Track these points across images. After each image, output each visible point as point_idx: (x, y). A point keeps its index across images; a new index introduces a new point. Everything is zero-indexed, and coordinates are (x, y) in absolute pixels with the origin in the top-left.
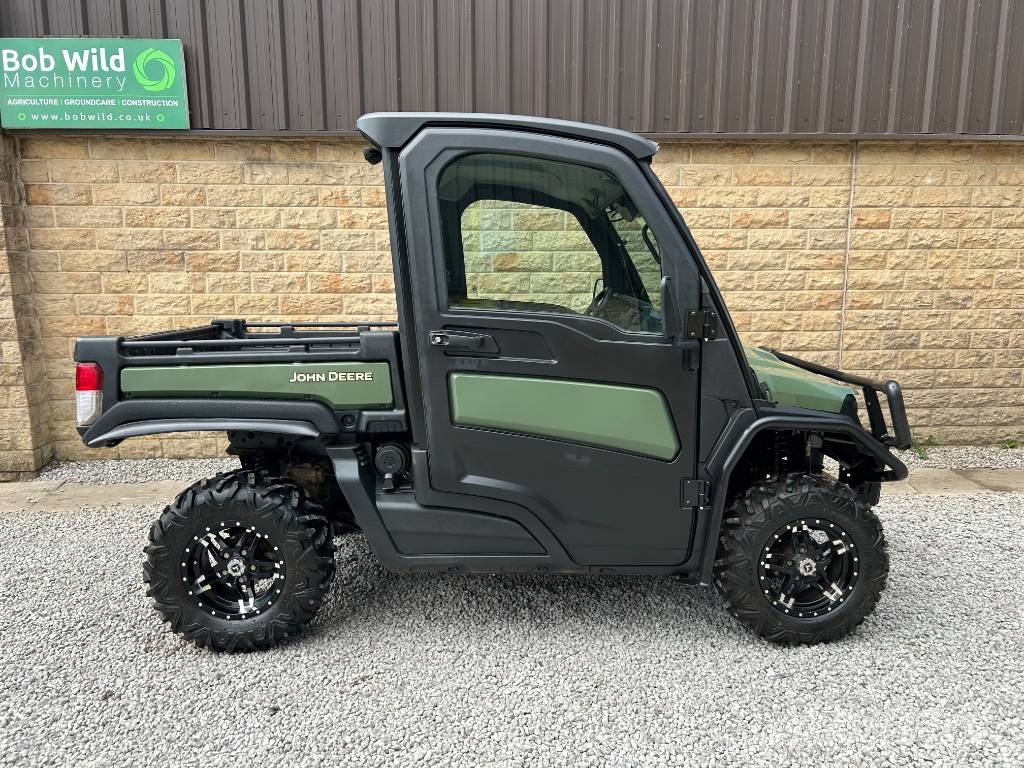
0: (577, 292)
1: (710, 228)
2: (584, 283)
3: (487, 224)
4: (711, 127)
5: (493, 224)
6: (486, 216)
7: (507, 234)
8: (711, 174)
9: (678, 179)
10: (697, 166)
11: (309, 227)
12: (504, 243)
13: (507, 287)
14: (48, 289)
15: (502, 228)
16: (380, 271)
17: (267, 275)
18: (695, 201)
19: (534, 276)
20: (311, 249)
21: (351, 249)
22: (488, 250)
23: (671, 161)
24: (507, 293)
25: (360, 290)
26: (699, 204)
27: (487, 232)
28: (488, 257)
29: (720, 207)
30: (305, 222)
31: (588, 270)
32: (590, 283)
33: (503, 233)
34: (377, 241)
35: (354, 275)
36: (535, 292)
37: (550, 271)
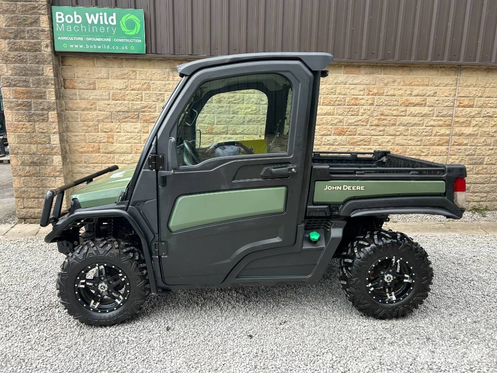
0: (326, 135)
1: (390, 106)
2: (329, 131)
4: (393, 58)
8: (391, 80)
9: (376, 82)
10: (385, 76)
14: (72, 129)
16: (233, 124)
18: (383, 93)
21: (219, 113)
23: (373, 73)
25: (223, 133)
26: (385, 94)
29: (395, 96)
31: (332, 125)
32: (331, 131)
34: (232, 109)
35: (220, 126)
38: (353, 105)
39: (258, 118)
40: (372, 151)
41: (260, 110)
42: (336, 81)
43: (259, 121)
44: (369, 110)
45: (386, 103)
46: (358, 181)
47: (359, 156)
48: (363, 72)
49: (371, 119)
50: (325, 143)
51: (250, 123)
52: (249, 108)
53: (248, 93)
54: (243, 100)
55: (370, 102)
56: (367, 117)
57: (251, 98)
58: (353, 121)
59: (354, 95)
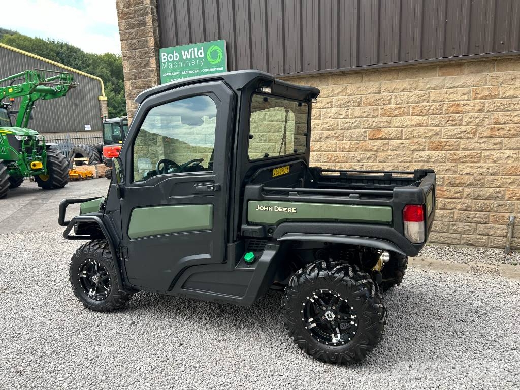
0: (417, 151)
1: (509, 111)
2: (422, 145)
3: (365, 115)
4: (509, 48)
5: (369, 115)
6: (365, 110)
7: (376, 120)
8: (511, 77)
9: (486, 82)
10: (499, 73)
11: (277, 121)
12: (374, 124)
13: (375, 148)
15: (373, 117)
17: (259, 144)
18: (498, 95)
19: (391, 142)
20: (278, 131)
22: (365, 129)
23: (482, 71)
24: (376, 151)
26: (500, 96)
27: (365, 119)
28: (365, 132)
29: (516, 97)
30: (276, 119)
31: (425, 138)
32: (425, 146)
33: (374, 119)
36: (392, 151)
37: (401, 139)
38: (453, 113)
39: (336, 133)
40: (413, 171)
41: (338, 125)
42: (428, 86)
43: (337, 137)
44: (477, 118)
45: (502, 107)
46: (290, 203)
47: (394, 175)
48: (466, 71)
49: (480, 129)
50: (417, 160)
51: (328, 140)
52: (326, 123)
53: (325, 108)
54: (320, 115)
55: (477, 107)
56: (474, 127)
57: (328, 113)
58: (453, 133)
59: (454, 101)
